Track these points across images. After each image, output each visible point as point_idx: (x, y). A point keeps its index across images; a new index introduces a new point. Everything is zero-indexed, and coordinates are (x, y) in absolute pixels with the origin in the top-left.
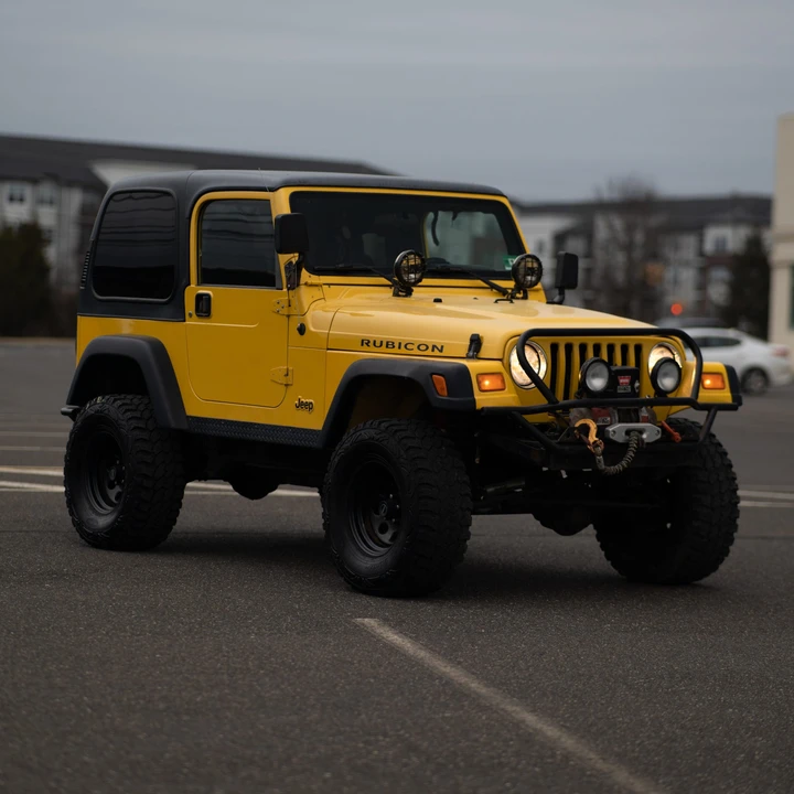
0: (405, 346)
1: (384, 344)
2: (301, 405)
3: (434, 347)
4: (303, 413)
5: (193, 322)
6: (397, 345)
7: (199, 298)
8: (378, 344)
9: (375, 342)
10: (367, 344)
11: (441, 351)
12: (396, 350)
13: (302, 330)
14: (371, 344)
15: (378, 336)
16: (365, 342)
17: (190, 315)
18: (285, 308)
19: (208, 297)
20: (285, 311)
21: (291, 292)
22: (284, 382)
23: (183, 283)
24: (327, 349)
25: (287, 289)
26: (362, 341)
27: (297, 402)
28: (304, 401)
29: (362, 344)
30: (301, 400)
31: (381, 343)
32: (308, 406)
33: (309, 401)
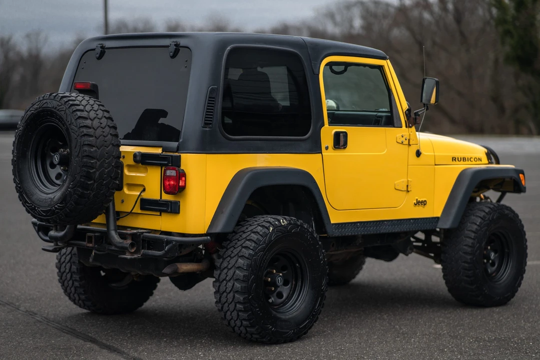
2: (419, 203)
3: (479, 159)
4: (420, 208)
5: (330, 153)
6: (467, 159)
7: (337, 135)
8: (459, 160)
9: (458, 158)
10: (455, 160)
11: (481, 161)
12: (467, 162)
13: (418, 154)
14: (457, 160)
15: (460, 155)
16: (454, 159)
17: (327, 148)
18: (407, 141)
19: (345, 134)
20: (407, 142)
21: (410, 129)
22: (405, 189)
23: (320, 124)
24: (435, 165)
25: (406, 127)
26: (453, 158)
27: (415, 202)
28: (421, 200)
29: (453, 161)
30: (418, 200)
31: (461, 158)
32: (424, 203)
33: (423, 199)
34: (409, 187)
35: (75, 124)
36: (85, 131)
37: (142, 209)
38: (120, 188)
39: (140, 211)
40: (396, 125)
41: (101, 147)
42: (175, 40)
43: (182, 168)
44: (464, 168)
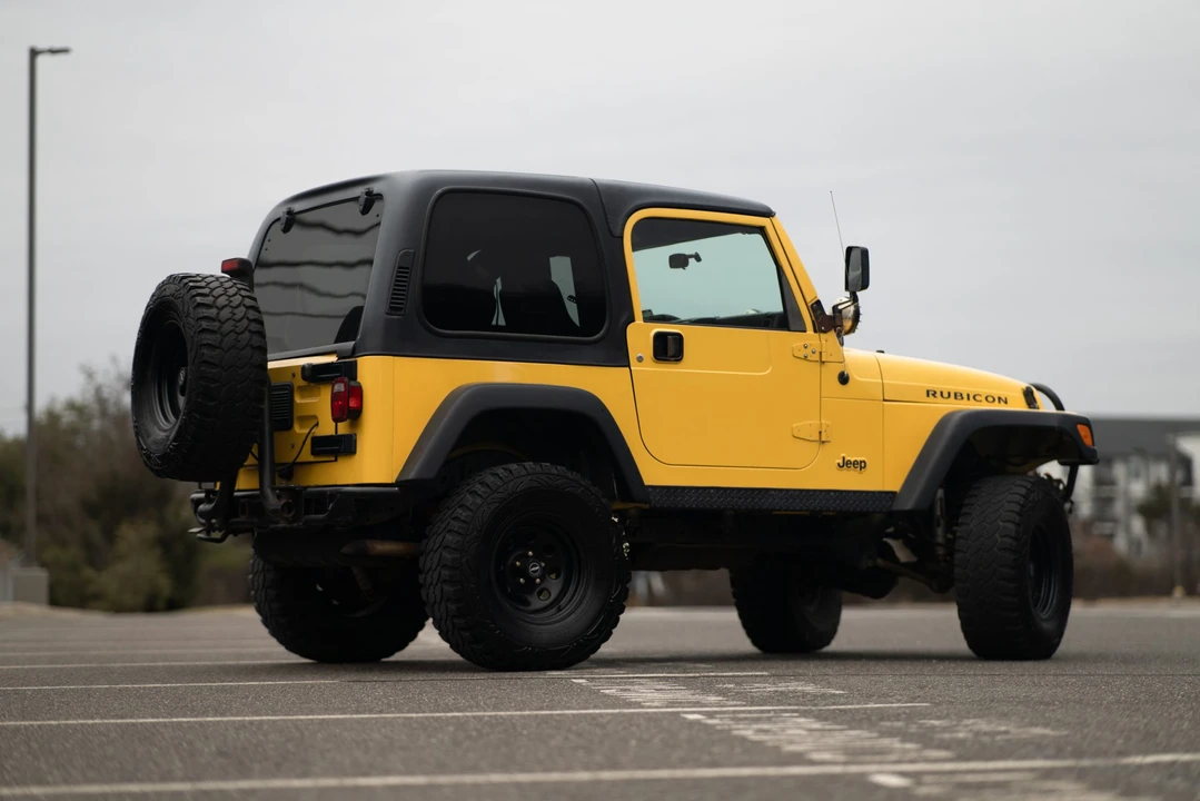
0: (974, 397)
1: (952, 395)
2: (846, 464)
3: (999, 398)
4: (850, 473)
5: (646, 368)
6: (965, 396)
7: (661, 338)
8: (946, 395)
9: (942, 393)
10: (934, 395)
11: (1006, 402)
12: (963, 401)
13: (844, 379)
14: (938, 394)
15: (946, 388)
16: (931, 393)
17: (640, 359)
18: (818, 353)
19: (679, 338)
20: (816, 357)
21: (822, 335)
22: (817, 439)
23: (624, 319)
24: (884, 400)
25: (815, 331)
26: (928, 392)
27: (841, 461)
28: (852, 459)
29: (928, 395)
30: (847, 459)
31: (949, 394)
32: (861, 465)
33: (859, 459)
34: (823, 434)
35: (192, 315)
36: (204, 324)
37: (313, 453)
38: (289, 427)
39: (312, 459)
40: (792, 327)
41: (229, 349)
42: (367, 186)
43: (359, 380)
44: (950, 411)
